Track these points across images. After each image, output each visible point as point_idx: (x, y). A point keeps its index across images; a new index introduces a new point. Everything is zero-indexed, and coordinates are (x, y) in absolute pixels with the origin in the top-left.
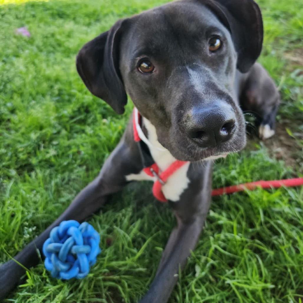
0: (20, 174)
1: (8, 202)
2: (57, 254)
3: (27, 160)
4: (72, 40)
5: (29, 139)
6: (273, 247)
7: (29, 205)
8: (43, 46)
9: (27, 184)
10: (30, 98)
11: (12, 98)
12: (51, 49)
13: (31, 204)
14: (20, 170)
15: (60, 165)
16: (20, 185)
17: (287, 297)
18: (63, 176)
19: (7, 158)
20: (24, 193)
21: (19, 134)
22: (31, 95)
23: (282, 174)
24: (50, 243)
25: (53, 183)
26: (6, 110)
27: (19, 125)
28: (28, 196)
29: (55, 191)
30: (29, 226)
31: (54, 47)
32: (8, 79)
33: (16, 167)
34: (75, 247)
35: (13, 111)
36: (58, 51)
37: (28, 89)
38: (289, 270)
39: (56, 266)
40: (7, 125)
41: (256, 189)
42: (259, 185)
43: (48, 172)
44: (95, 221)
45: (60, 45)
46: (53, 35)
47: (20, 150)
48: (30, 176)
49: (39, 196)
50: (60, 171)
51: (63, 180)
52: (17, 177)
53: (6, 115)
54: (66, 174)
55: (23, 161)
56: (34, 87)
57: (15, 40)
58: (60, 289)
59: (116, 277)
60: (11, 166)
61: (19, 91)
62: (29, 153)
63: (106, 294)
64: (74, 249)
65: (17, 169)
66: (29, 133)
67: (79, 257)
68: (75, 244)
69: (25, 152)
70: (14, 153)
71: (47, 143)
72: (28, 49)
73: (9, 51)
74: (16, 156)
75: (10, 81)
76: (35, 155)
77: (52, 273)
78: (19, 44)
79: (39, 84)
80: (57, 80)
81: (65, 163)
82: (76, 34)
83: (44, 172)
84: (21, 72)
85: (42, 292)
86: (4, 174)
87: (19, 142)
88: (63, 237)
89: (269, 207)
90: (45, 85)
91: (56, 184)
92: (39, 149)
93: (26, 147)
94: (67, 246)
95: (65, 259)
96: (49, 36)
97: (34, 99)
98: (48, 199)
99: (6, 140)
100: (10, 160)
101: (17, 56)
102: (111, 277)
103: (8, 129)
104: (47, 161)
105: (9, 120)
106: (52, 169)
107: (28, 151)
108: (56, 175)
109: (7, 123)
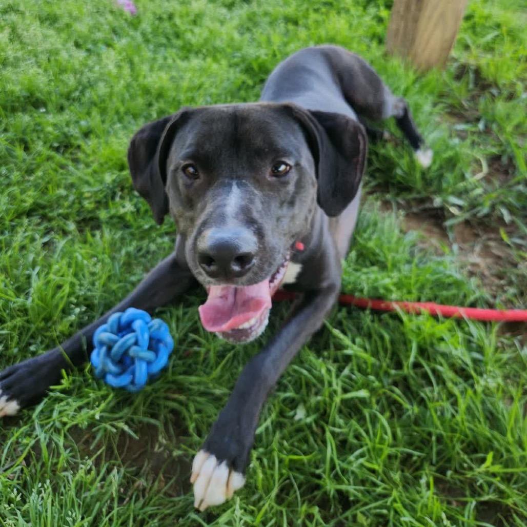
0: (81, 231)
1: (56, 267)
2: (110, 348)
3: (92, 211)
4: (197, 30)
5: (101, 182)
6: (422, 402)
7: (84, 276)
8: (151, 33)
9: (88, 246)
10: (116, 118)
11: (89, 114)
12: (164, 41)
13: (87, 275)
14: (82, 224)
15: (139, 227)
16: (77, 246)
17: (422, 474)
18: (139, 244)
19: (66, 204)
20: (80, 258)
21: (90, 170)
22: (117, 112)
23: (472, 298)
24: (105, 331)
25: (123, 252)
26: (77, 130)
27: (91, 159)
28: (85, 262)
29: (124, 264)
30: (77, 305)
31: (168, 39)
32: (89, 82)
33: (77, 218)
34: (135, 348)
35: (87, 134)
36: (172, 46)
37: (116, 103)
38: (434, 438)
39: (104, 364)
40: (76, 154)
41: (418, 314)
42: (425, 309)
43: (119, 234)
44: (171, 317)
45: (177, 36)
46: (171, 17)
47: (87, 195)
48: (93, 236)
49: (99, 266)
50: (137, 237)
51: (140, 250)
52: (77, 233)
53: (76, 139)
54: (145, 243)
55: (89, 212)
56: (123, 101)
57: (110, 18)
58: (104, 397)
59: (182, 398)
60: (70, 217)
61: (101, 103)
62: (98, 202)
63: (165, 417)
64: (133, 351)
65: (78, 223)
66: (103, 172)
67: (137, 363)
68: (136, 343)
69: (92, 200)
70: (77, 198)
71: (126, 191)
72: (128, 35)
73: (99, 35)
74: (80, 203)
75: (91, 85)
76: (107, 206)
77: (97, 371)
78: (116, 24)
79: (132, 97)
80: (160, 95)
81: (146, 227)
82: (207, 22)
83: (115, 234)
84: (109, 73)
85: (80, 396)
86: (58, 226)
87: (87, 183)
88: (124, 328)
89: (432, 345)
90: (140, 101)
91: (128, 254)
92: (113, 198)
93: (96, 193)
94: (125, 342)
95: (118, 358)
96: (165, 16)
97: (120, 120)
98: (113, 272)
99: (69, 177)
100: (70, 207)
101: (109, 45)
102: (176, 396)
103: (76, 161)
104: (121, 218)
105: (79, 147)
106: (128, 231)
107: (97, 199)
108: (131, 241)
109: (76, 151)
